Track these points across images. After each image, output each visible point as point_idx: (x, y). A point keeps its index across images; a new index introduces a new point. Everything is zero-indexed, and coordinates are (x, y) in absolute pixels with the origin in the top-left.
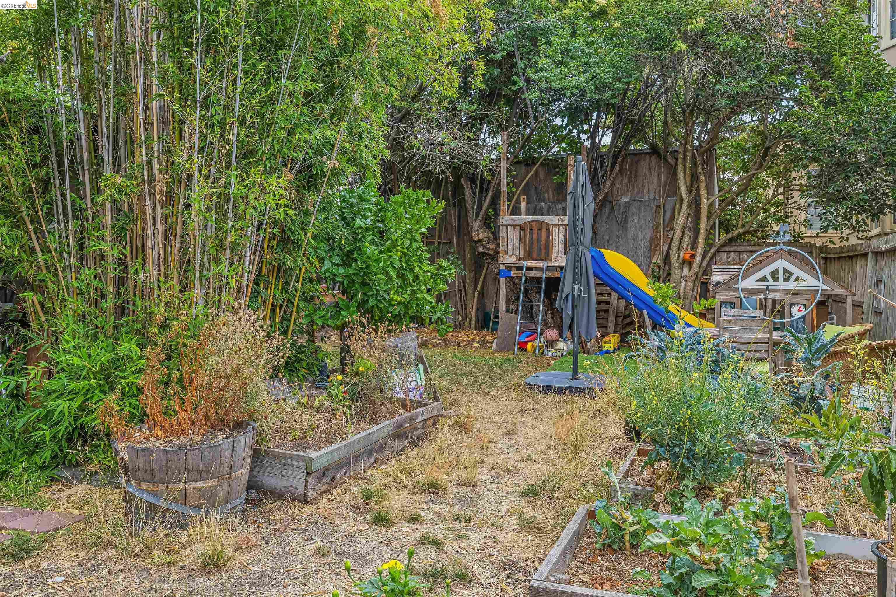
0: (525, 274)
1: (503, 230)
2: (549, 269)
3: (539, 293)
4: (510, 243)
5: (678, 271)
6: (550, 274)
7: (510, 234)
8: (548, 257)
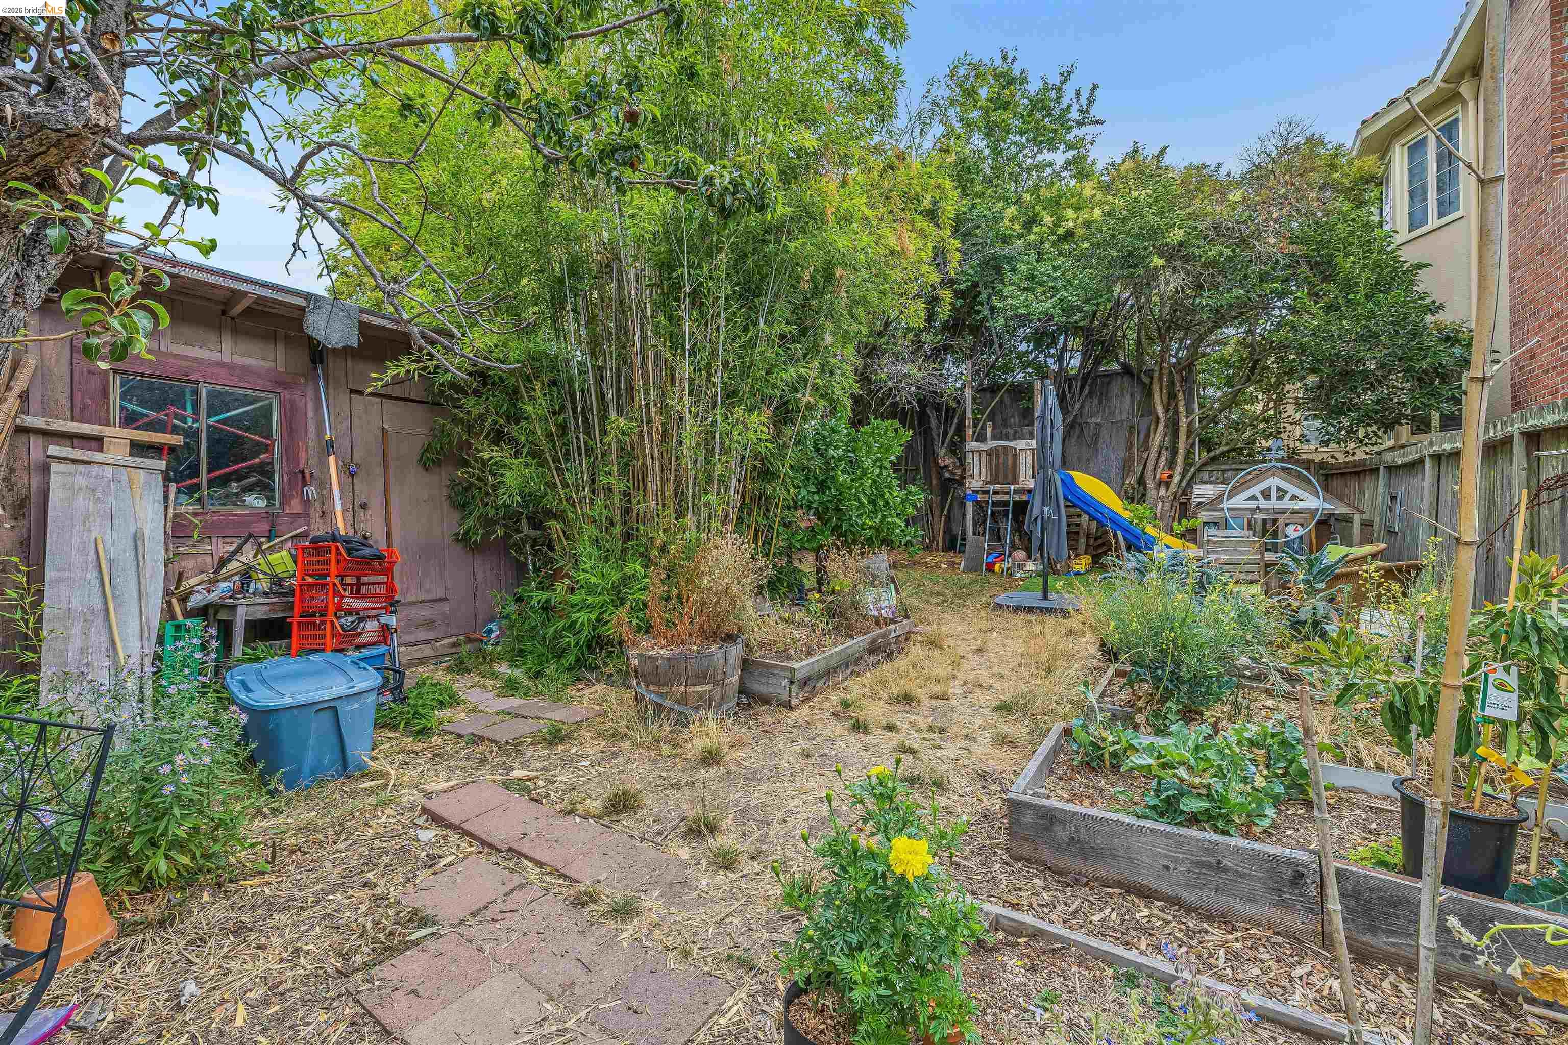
0: (991, 498)
1: (969, 457)
2: (1016, 492)
3: (1006, 516)
4: (976, 468)
5: (1154, 492)
6: (1017, 498)
7: (976, 459)
8: (1015, 481)
